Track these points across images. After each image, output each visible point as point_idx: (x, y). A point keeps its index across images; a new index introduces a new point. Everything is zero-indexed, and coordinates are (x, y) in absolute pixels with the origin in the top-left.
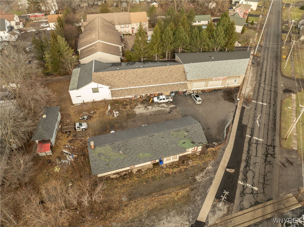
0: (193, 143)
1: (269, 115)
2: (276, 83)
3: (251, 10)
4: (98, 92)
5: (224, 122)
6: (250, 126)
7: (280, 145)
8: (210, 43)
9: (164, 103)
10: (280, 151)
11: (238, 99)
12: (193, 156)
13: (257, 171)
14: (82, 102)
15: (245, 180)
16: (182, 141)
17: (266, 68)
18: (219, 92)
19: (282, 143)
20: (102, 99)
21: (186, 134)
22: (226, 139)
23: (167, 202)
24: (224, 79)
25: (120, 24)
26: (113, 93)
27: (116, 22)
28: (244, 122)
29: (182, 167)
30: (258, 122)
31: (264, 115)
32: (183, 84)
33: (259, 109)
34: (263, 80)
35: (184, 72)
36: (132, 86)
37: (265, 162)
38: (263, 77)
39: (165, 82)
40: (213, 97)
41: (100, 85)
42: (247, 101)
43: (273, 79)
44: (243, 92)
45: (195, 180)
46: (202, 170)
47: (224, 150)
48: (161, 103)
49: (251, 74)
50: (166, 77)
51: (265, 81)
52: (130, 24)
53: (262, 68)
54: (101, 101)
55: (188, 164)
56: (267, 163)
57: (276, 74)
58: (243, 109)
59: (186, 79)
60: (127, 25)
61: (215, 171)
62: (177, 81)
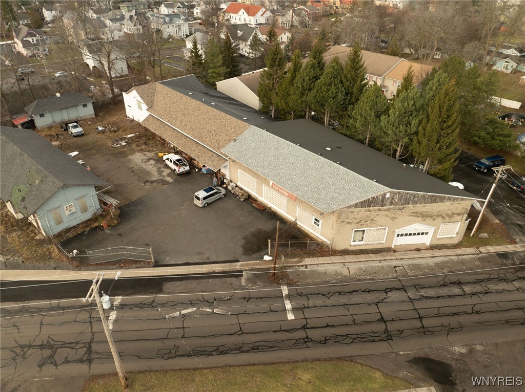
0: (23, 199)
1: (241, 332)
2: (461, 328)
9: (171, 169)
10: (72, 378)
11: (267, 258)
16: (22, 187)
17: (519, 290)
21: (37, 182)
24: (291, 197)
32: (221, 159)
35: (236, 138)
37: (22, 347)
38: (452, 291)
39: (200, 138)
43: (463, 319)
44: (310, 260)
48: (168, 167)
49: (429, 262)
50: (209, 132)
56: (18, 350)
62: (213, 147)
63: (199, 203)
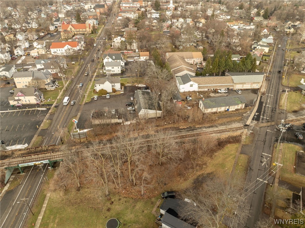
0: (241, 102)
1: (274, 99)
2: (278, 88)
3: (265, 53)
4: (192, 86)
5: (253, 100)
6: (265, 102)
7: (279, 108)
8: (243, 68)
9: (223, 93)
10: (279, 110)
11: (259, 93)
12: (241, 109)
13: (268, 114)
14: (184, 91)
15: (264, 116)
16: (237, 101)
17: (273, 82)
18: (249, 90)
19: (279, 107)
20: (193, 90)
21: (238, 99)
22: (254, 106)
23: (234, 120)
24: (252, 84)
25: (187, 58)
26: (199, 87)
27: (185, 57)
28: (262, 101)
29: (237, 112)
30: (268, 101)
31: (271, 99)
32: (232, 85)
33: (269, 97)
34: (271, 86)
35: (232, 79)
36: (208, 84)
37: (272, 112)
38: (272, 85)
39: (223, 83)
40: (246, 92)
41: (195, 83)
42: (263, 94)
43: (277, 87)
44: (261, 90)
45: (243, 115)
46: (245, 113)
47: (254, 108)
48: (222, 93)
49: (265, 84)
50: (224, 82)
51: (272, 87)
52: (193, 58)
53: (271, 82)
54: (193, 91)
55: (239, 111)
57: (279, 84)
58: (261, 97)
59: (233, 83)
60: (191, 59)
61: (251, 114)
62: (229, 84)
63: (241, 93)
